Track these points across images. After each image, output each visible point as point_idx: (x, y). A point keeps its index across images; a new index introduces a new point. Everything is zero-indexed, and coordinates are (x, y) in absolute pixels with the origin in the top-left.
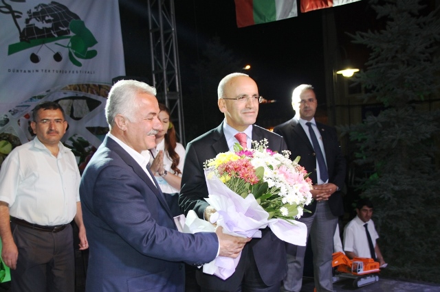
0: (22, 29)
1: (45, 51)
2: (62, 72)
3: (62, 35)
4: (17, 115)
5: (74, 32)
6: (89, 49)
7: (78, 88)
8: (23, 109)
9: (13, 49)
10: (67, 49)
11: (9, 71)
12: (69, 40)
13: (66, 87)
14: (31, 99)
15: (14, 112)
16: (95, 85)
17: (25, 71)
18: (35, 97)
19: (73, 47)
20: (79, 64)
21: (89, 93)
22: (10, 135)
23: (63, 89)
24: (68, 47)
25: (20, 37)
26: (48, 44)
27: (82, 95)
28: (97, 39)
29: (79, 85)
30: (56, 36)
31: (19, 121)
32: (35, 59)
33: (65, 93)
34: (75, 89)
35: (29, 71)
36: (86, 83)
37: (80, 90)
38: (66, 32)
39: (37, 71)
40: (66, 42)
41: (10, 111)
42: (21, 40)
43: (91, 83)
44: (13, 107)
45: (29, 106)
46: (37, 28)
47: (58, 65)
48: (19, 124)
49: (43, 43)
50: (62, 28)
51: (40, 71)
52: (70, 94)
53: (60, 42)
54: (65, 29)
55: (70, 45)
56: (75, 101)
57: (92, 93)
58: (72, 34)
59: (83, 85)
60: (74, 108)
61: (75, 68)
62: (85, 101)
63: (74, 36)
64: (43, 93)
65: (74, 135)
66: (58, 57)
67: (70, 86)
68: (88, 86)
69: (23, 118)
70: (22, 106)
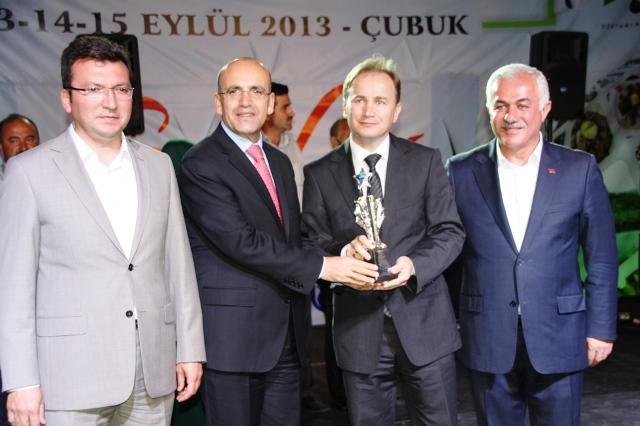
4: (607, 87)
8: (616, 78)
11: (603, 26)
14: (626, 65)
15: (603, 83)
17: (621, 26)
18: (631, 62)
22: (596, 114)
31: (608, 95)
32: (635, 8)
35: (627, 26)
39: (637, 24)
41: (599, 82)
44: (602, 77)
45: (622, 74)
48: (608, 100)
69: (613, 92)
70: (615, 75)
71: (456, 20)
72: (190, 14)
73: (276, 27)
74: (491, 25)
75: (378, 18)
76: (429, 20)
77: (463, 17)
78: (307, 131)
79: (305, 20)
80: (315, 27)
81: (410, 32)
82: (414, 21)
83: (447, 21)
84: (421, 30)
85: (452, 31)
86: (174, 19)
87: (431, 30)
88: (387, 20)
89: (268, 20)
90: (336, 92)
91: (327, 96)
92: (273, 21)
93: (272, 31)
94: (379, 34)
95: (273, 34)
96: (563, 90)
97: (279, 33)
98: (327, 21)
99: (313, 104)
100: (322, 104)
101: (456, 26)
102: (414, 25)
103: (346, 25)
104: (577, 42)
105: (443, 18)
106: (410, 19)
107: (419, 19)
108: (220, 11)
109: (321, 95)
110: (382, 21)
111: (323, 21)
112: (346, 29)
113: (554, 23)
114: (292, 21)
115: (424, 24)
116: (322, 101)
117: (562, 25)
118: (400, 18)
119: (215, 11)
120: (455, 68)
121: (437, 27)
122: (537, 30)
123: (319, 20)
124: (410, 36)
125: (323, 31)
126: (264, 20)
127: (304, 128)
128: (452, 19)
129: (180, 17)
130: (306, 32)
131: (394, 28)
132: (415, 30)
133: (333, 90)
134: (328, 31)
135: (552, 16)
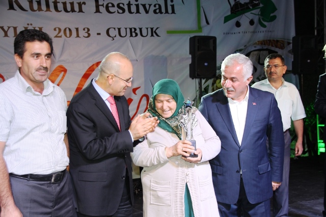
0: (232, 6)
1: (245, 19)
2: (254, 32)
3: (255, 6)
5: (262, 4)
6: (272, 15)
7: (263, 43)
9: (227, 19)
10: (258, 16)
11: (224, 34)
12: (259, 9)
13: (256, 43)
16: (274, 40)
17: (232, 34)
18: (237, 50)
19: (262, 15)
20: (264, 26)
21: (270, 46)
23: (254, 44)
24: (258, 15)
25: (231, 11)
26: (246, 14)
27: (266, 48)
28: (277, 7)
29: (264, 41)
30: (251, 8)
32: (238, 24)
33: (255, 47)
34: (262, 44)
35: (235, 33)
36: (268, 39)
37: (264, 44)
38: (258, 5)
39: (239, 33)
40: (257, 11)
42: (232, 13)
43: (272, 39)
46: (240, 3)
47: (252, 28)
49: (244, 13)
50: (255, 2)
51: (241, 33)
52: (258, 47)
53: (253, 12)
54: (257, 2)
55: (260, 13)
56: (261, 52)
57: (272, 46)
58: (261, 5)
59: (266, 40)
60: (261, 57)
61: (262, 29)
62: (267, 52)
63: (263, 7)
64: (242, 47)
65: (260, 76)
66: (252, 23)
67: (258, 41)
68: (270, 41)
71: (154, 30)
72: (15, 26)
73: (62, 33)
74: (171, 32)
75: (115, 28)
76: (141, 29)
77: (157, 28)
78: (80, 86)
79: (77, 29)
80: (82, 33)
81: (131, 36)
82: (133, 30)
83: (149, 30)
84: (137, 35)
85: (152, 35)
86: (6, 29)
87: (141, 35)
88: (119, 29)
89: (57, 29)
90: (95, 66)
91: (89, 68)
92: (60, 30)
93: (59, 35)
94: (115, 36)
95: (61, 37)
96: (206, 64)
97: (63, 36)
98: (88, 30)
99: (83, 73)
100: (88, 73)
101: (154, 33)
102: (133, 32)
103: (98, 32)
104: (211, 41)
105: (147, 29)
106: (131, 29)
107: (135, 29)
108: (31, 24)
109: (87, 68)
110: (117, 30)
111: (86, 30)
112: (99, 34)
113: (201, 32)
114: (70, 30)
115: (138, 31)
116: (87, 71)
117: (205, 33)
118: (126, 29)
119: (28, 24)
120: (155, 53)
121: (144, 33)
122: (192, 35)
123: (84, 29)
124: (131, 37)
125: (87, 35)
126: (55, 29)
127: (79, 85)
128: (152, 29)
129: (9, 28)
130: (78, 36)
131: (123, 34)
132: (134, 34)
133: (93, 65)
134: (89, 35)
135: (200, 28)
